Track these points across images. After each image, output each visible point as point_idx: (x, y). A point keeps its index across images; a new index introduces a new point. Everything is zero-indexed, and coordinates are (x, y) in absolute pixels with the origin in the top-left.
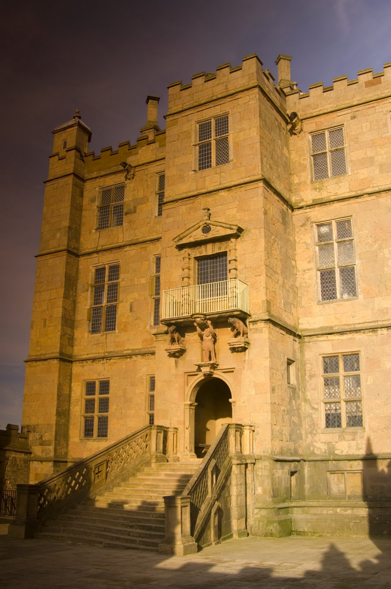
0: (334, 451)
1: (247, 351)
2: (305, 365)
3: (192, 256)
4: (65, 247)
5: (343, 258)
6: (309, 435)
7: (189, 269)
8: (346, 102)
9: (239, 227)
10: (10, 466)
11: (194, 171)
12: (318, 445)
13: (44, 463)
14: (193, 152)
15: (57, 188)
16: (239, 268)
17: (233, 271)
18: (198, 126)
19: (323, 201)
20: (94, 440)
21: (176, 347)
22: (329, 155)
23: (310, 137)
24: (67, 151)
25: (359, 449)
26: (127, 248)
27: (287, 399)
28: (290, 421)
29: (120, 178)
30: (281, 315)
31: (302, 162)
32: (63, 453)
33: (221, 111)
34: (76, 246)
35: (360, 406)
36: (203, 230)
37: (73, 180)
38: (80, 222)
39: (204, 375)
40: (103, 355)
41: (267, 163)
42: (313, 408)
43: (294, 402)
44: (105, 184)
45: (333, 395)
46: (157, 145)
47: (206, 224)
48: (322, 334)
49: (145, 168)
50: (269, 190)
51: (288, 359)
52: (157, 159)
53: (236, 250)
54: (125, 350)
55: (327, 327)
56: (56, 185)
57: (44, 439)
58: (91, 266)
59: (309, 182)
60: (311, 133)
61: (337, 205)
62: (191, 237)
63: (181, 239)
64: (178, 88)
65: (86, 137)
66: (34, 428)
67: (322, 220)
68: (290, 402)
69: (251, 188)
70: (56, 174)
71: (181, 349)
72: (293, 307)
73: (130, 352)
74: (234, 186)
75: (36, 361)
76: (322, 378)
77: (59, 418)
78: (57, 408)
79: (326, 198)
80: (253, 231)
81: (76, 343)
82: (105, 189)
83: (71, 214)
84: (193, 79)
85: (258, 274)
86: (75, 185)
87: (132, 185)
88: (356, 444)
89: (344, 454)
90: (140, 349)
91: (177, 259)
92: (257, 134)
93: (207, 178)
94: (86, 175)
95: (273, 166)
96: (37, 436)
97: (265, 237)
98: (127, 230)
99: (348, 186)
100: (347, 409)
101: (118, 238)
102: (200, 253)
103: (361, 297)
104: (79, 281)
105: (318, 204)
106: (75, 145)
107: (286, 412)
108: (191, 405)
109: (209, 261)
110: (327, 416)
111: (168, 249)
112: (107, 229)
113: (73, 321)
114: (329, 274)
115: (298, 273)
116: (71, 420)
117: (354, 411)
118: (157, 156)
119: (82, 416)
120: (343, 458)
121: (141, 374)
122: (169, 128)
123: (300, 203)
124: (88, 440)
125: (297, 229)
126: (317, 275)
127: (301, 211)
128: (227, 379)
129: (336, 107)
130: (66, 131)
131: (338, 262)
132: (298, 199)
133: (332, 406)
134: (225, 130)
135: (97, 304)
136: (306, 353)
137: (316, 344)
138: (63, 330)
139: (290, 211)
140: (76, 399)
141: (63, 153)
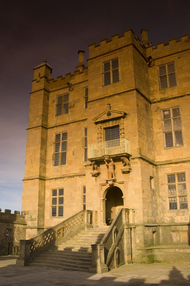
0: (174, 221)
1: (130, 173)
2: (159, 179)
3: (103, 127)
4: (41, 125)
5: (176, 126)
6: (161, 213)
7: (101, 134)
8: (175, 50)
9: (125, 113)
10: (16, 231)
11: (102, 86)
12: (166, 218)
13: (33, 229)
14: (102, 77)
15: (36, 96)
16: (125, 133)
17: (122, 134)
18: (103, 64)
19: (166, 99)
20: (57, 217)
21: (96, 172)
22: (168, 76)
23: (158, 68)
24: (40, 78)
25: (186, 220)
26: (71, 124)
27: (150, 196)
28: (152, 207)
29: (66, 91)
30: (147, 155)
31: (155, 80)
32: (42, 225)
33: (115, 57)
34: (46, 124)
35: (186, 199)
36: (107, 114)
37: (44, 92)
38: (48, 112)
39: (110, 185)
40: (60, 176)
41: (138, 81)
42: (163, 200)
43: (154, 197)
44: (59, 93)
45: (173, 193)
46: (84, 74)
47: (108, 111)
48: (167, 164)
49: (78, 85)
50: (139, 94)
51: (150, 176)
52: (84, 81)
53: (124, 124)
54: (71, 174)
55: (169, 161)
56: (36, 94)
57: (32, 218)
58: (53, 134)
59: (158, 89)
60: (159, 66)
61: (172, 101)
62: (101, 118)
63: (97, 119)
64: (93, 46)
65: (50, 71)
66: (28, 212)
67: (165, 108)
68: (152, 198)
69: (130, 94)
70: (36, 89)
71: (98, 173)
72: (152, 151)
73: (73, 174)
74: (122, 93)
75: (28, 180)
76: (167, 185)
77: (39, 208)
78: (39, 202)
79: (167, 97)
80: (132, 114)
81: (47, 171)
82: (59, 96)
83: (43, 108)
84: (100, 42)
85: (135, 135)
86: (45, 94)
87: (72, 94)
88: (185, 217)
89: (179, 222)
90: (78, 173)
91: (95, 129)
92: (132, 67)
93: (109, 89)
94: (50, 90)
95: (141, 83)
96: (29, 216)
97: (138, 117)
98: (70, 116)
99: (177, 91)
100: (180, 200)
101: (66, 119)
102: (106, 126)
103: (185, 145)
104: (48, 141)
105: (163, 100)
106: (44, 75)
107: (150, 202)
108: (103, 200)
109: (111, 130)
110: (170, 204)
111: (90, 124)
112: (61, 115)
113: (45, 160)
114: (169, 135)
115: (154, 134)
116: (45, 208)
117: (183, 201)
118: (84, 79)
119: (51, 206)
120: (178, 224)
121: (79, 185)
122: (89, 66)
123: (154, 100)
124: (54, 217)
125: (153, 113)
126: (163, 135)
127: (155, 104)
128: (121, 187)
129: (170, 53)
130: (40, 68)
131: (174, 128)
132: (153, 98)
133: (173, 199)
134: (117, 66)
135: (57, 152)
136: (159, 173)
137: (164, 169)
138: (40, 164)
139: (149, 104)
140: (48, 198)
141: (38, 79)
